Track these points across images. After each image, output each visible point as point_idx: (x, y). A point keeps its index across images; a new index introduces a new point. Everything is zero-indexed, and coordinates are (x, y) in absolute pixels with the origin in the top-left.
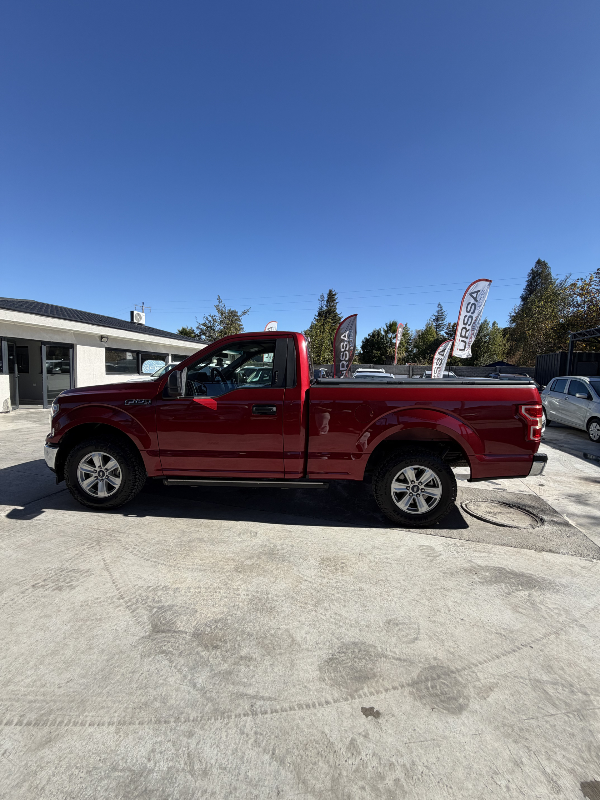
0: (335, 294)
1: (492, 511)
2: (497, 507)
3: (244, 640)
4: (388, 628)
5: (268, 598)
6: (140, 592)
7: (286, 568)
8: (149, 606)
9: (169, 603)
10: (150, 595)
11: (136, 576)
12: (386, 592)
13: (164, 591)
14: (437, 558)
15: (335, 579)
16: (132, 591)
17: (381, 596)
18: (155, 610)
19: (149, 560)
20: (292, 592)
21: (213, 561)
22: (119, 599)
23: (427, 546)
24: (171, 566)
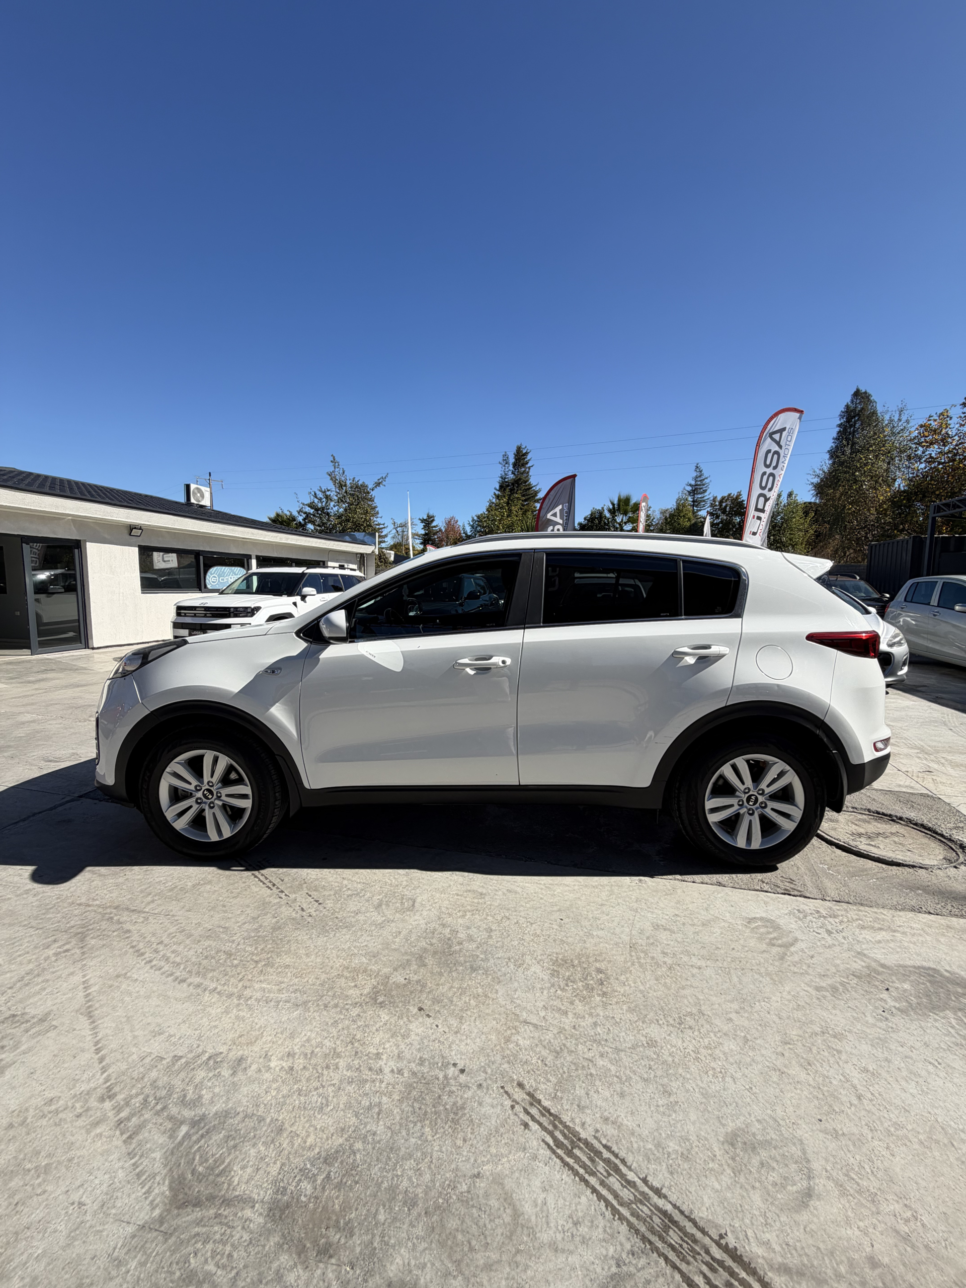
0: (526, 453)
1: (862, 831)
2: (869, 822)
3: (395, 1219)
4: (733, 1159)
5: (446, 1077)
6: (154, 1074)
7: (480, 990)
8: (171, 1118)
9: (219, 1106)
10: (177, 1082)
11: (151, 1028)
12: (706, 1048)
13: (210, 1070)
14: (792, 949)
15: (591, 1015)
16: (135, 1075)
17: (697, 1059)
18: (184, 1129)
19: (184, 981)
20: (498, 1058)
21: (323, 976)
22: (102, 1099)
23: (761, 919)
24: (230, 995)
